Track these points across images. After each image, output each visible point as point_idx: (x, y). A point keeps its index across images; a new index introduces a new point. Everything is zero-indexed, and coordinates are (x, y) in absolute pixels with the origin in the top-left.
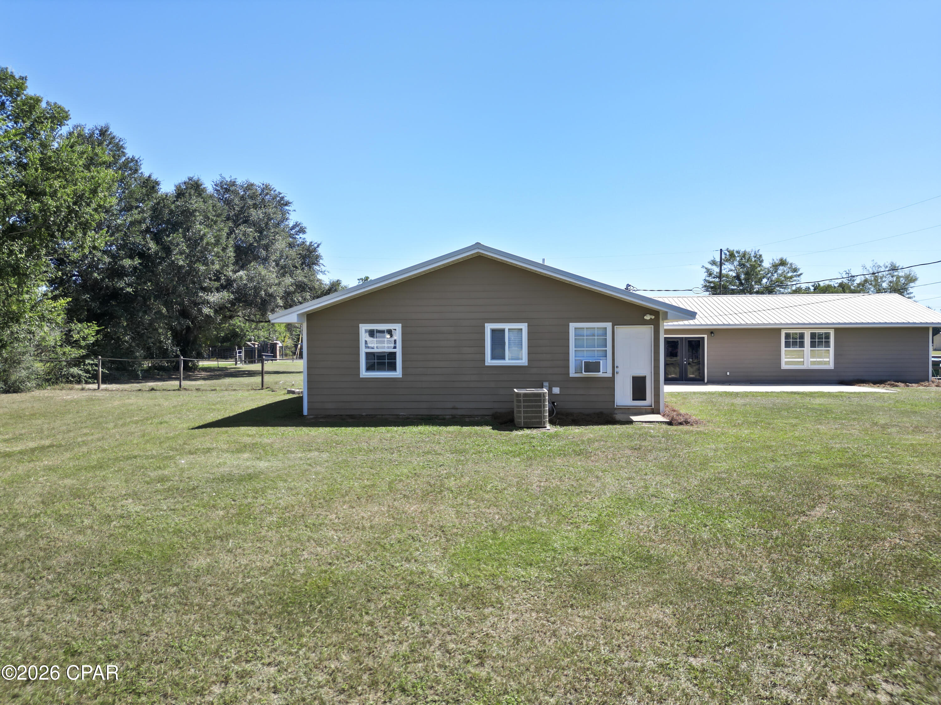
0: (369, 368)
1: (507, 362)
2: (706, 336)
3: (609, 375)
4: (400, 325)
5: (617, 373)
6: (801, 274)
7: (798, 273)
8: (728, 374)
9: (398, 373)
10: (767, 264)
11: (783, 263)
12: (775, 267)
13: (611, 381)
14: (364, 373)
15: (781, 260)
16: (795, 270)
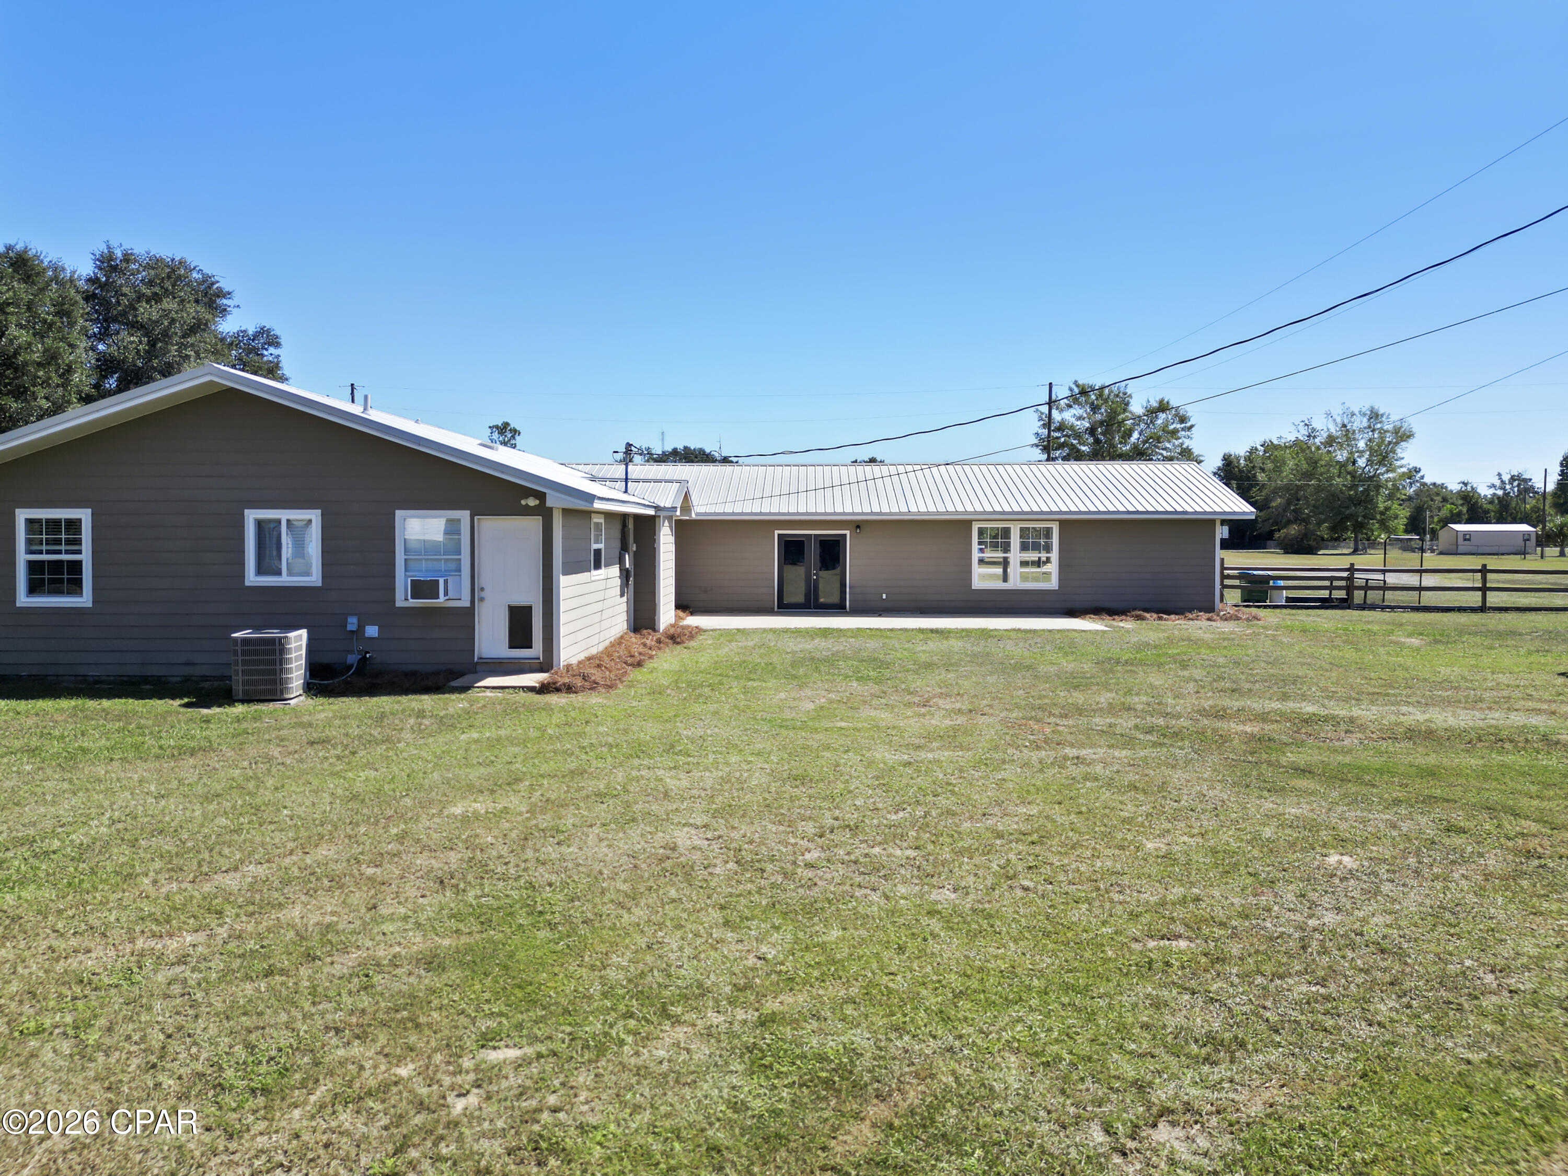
0: (34, 588)
1: (285, 579)
2: (847, 532)
3: (466, 603)
4: (89, 511)
5: (482, 599)
6: (1192, 426)
7: (1188, 425)
8: (884, 596)
9: (85, 599)
10: (1137, 407)
11: (1163, 407)
12: (1152, 412)
13: (468, 614)
14: (23, 599)
15: (1161, 402)
16: (1183, 420)
